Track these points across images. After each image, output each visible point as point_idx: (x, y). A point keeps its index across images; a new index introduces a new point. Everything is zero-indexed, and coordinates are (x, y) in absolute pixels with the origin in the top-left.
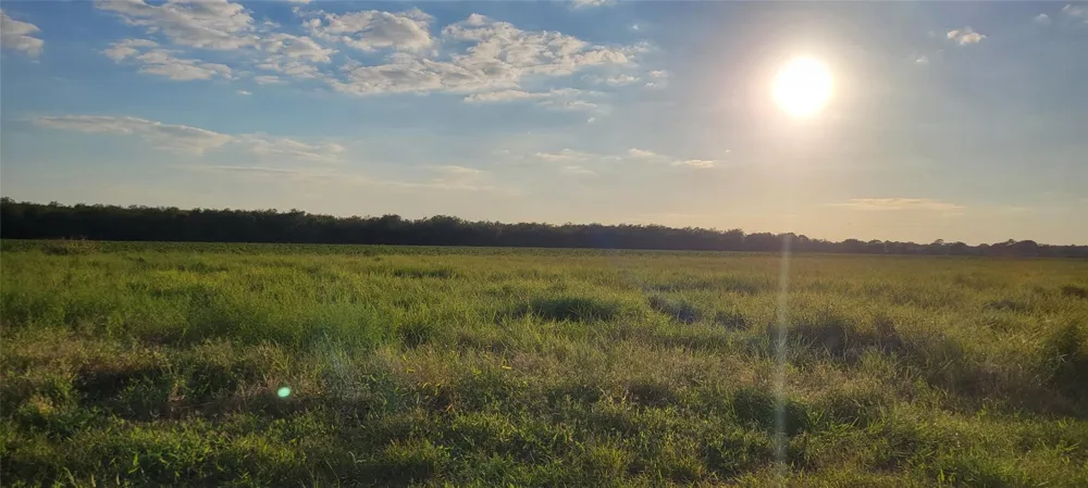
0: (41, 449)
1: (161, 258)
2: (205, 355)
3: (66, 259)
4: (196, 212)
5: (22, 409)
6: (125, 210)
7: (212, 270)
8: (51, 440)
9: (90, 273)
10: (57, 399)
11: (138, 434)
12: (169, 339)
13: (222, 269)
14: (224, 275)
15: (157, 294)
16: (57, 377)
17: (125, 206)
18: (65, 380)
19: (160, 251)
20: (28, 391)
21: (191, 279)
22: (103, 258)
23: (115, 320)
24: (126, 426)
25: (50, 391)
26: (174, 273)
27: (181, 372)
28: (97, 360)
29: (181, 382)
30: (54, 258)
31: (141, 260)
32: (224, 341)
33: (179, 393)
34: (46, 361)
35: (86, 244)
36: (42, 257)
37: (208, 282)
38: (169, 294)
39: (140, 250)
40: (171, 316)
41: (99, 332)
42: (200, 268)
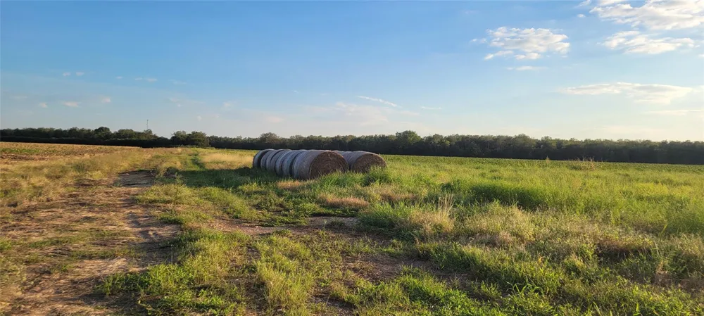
0: (579, 287)
1: (640, 175)
2: (682, 245)
3: (581, 173)
4: (664, 143)
5: (565, 260)
6: (615, 143)
7: (678, 184)
8: (583, 282)
9: (596, 183)
10: (586, 259)
11: (637, 291)
12: (653, 230)
13: (686, 184)
14: (689, 189)
15: (640, 198)
16: (585, 245)
17: (615, 140)
18: (590, 249)
19: (638, 170)
20: (569, 251)
21: (665, 190)
22: (602, 173)
23: (615, 214)
24: (629, 285)
25: (581, 253)
26: (651, 185)
27: (665, 255)
28: (607, 238)
29: (664, 261)
30: (574, 172)
31: (627, 175)
32: (696, 237)
33: (664, 268)
34: (578, 235)
35: (592, 163)
36: (568, 171)
37: (677, 193)
38: (649, 199)
39: (626, 168)
40: (652, 215)
41: (606, 220)
42: (669, 182)
